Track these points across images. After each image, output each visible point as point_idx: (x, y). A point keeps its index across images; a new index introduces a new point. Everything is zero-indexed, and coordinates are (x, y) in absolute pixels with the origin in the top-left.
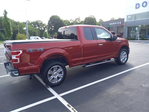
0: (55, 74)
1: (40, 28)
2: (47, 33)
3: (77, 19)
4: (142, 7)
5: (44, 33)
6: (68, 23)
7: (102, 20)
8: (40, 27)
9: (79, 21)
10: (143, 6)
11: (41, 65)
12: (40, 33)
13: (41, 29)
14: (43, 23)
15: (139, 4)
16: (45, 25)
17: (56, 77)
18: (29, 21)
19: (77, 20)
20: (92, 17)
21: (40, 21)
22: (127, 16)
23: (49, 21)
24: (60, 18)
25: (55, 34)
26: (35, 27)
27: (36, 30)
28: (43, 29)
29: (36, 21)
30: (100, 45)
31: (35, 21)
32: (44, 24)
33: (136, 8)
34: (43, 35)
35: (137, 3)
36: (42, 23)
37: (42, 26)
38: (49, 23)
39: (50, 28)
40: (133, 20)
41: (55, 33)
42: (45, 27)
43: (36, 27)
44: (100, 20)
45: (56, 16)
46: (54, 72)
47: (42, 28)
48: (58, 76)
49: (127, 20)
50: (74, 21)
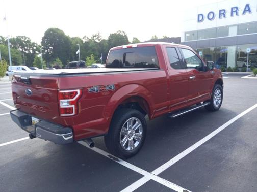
0: (130, 133)
1: (26, 50)
2: (42, 60)
3: (96, 36)
4: (207, 19)
5: (35, 59)
6: (79, 42)
7: (137, 39)
8: (26, 48)
9: (99, 40)
10: (209, 19)
11: (111, 117)
12: (27, 59)
13: (27, 52)
14: (32, 42)
15: (202, 15)
16: (36, 45)
17: (132, 139)
18: (3, 37)
19: (95, 38)
20: (121, 34)
21: (26, 38)
22: (185, 33)
23: (44, 38)
24: (63, 33)
25: (55, 61)
26: (15, 48)
27: (17, 54)
28: (31, 51)
29: (18, 37)
30: (191, 77)
31: (16, 37)
32: (33, 44)
33: (198, 21)
34: (34, 63)
35: (199, 14)
36: (29, 41)
37: (30, 48)
38: (43, 42)
39: (46, 51)
40: (193, 40)
41: (57, 60)
42: (35, 48)
43: (17, 49)
44: (134, 38)
45: (57, 29)
46: (128, 129)
47: (29, 50)
48: (133, 136)
49: (185, 40)
50: (89, 39)
